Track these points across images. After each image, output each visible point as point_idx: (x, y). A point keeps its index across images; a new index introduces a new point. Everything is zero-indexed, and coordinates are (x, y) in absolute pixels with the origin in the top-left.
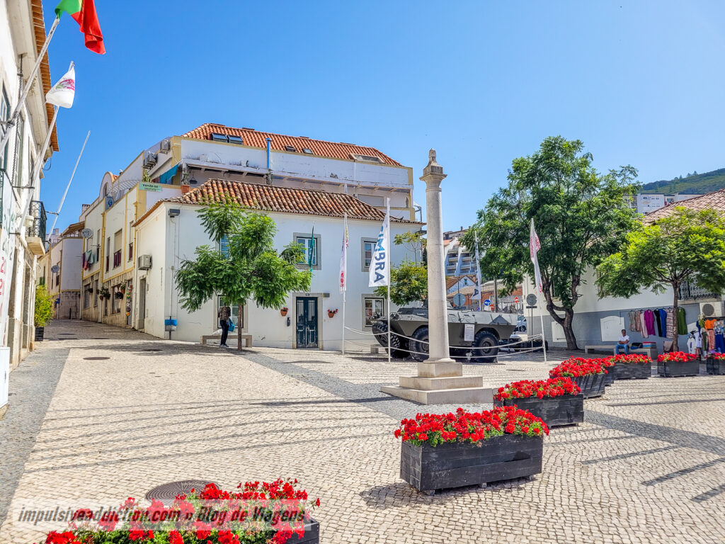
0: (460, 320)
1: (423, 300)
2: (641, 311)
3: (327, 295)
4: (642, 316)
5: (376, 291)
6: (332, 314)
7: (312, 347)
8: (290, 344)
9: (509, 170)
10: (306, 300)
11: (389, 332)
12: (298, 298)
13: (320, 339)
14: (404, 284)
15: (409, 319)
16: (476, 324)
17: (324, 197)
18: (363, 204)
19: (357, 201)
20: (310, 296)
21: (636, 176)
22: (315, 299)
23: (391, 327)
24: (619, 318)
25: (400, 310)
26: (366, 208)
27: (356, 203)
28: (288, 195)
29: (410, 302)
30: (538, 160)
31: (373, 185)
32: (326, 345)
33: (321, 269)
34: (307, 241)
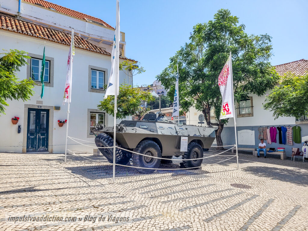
0: (177, 132)
1: (137, 115)
2: (268, 127)
3: (58, 108)
4: (268, 131)
5: (99, 106)
6: (61, 123)
7: (43, 151)
8: (21, 149)
9: (191, 33)
10: (38, 111)
11: (115, 146)
12: (30, 110)
13: (50, 144)
14: (123, 101)
15: (134, 132)
16: (189, 136)
17: (61, 34)
18: (91, 44)
19: (87, 41)
20: (42, 108)
21: (270, 41)
22: (48, 111)
23: (117, 141)
24: (251, 131)
25: (122, 122)
26: (93, 47)
27: (86, 42)
28: (29, 27)
29: (126, 117)
30: (213, 25)
31: (99, 38)
32: (55, 149)
33: (53, 86)
34: (40, 62)
